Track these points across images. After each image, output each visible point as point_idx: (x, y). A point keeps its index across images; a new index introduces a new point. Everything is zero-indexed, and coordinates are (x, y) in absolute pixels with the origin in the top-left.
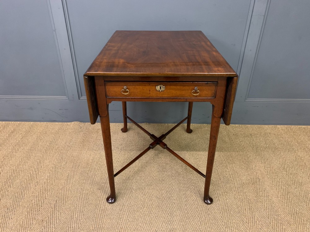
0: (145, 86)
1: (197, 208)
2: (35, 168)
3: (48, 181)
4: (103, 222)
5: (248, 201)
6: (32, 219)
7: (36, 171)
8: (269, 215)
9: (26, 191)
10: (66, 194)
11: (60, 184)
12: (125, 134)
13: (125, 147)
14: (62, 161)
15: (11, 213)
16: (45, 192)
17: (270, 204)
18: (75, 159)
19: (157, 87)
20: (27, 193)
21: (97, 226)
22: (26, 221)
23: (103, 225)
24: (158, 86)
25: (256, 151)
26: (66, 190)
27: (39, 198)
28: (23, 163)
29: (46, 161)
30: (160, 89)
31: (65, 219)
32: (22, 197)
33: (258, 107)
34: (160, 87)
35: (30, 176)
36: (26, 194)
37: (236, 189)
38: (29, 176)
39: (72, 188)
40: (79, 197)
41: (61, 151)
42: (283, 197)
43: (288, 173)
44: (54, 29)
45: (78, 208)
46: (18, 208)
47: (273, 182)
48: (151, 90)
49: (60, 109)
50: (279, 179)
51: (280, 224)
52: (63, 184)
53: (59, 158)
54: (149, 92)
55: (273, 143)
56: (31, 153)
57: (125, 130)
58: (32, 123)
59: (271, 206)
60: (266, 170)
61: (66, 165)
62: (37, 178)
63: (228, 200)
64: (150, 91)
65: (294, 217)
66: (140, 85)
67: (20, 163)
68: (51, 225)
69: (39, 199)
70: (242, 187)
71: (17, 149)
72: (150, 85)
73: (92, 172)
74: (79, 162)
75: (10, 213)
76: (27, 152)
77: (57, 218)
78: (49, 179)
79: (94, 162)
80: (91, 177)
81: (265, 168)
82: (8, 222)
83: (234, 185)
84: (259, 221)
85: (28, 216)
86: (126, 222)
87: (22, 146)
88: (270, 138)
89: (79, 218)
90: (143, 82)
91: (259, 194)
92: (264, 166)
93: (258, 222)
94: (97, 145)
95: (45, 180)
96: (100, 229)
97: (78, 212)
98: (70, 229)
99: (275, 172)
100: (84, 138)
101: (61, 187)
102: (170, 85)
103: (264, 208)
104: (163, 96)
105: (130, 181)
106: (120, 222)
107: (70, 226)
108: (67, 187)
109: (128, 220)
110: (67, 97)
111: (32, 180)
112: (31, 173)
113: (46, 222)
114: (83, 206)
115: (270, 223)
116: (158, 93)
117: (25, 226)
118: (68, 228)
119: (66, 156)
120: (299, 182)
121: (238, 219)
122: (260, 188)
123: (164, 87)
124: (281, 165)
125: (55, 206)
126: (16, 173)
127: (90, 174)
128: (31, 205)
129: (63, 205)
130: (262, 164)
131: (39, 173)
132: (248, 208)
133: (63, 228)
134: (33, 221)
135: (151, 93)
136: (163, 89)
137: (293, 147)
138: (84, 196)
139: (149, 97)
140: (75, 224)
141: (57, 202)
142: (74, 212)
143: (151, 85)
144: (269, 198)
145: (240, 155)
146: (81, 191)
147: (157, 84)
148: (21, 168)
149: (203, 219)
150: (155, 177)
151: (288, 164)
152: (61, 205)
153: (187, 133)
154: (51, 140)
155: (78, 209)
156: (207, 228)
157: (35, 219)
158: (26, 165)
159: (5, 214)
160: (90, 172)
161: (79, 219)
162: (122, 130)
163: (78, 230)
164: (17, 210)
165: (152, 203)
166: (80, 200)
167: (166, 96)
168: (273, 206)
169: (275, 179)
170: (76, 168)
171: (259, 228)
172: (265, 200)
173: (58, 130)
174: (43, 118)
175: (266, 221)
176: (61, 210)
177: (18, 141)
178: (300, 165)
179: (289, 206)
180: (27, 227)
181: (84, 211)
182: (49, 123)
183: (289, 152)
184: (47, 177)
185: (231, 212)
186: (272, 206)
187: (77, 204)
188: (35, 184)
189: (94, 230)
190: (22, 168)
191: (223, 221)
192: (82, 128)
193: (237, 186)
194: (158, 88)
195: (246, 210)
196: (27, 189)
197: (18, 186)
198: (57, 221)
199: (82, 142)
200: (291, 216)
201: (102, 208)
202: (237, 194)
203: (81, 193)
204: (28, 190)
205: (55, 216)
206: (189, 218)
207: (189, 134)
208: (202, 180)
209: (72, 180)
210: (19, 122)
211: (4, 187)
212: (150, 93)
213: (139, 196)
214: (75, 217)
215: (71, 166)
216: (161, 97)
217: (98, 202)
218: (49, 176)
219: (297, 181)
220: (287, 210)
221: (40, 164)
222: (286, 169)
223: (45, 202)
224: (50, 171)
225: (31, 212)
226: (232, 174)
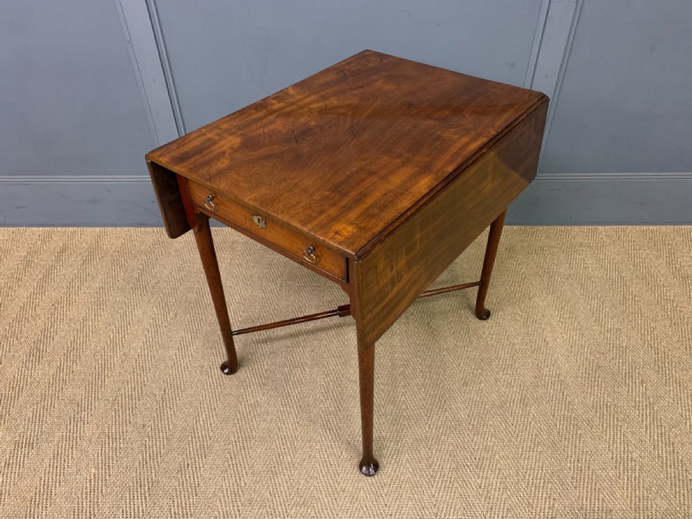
2: (117, 326)
3: (146, 352)
4: (252, 427)
5: (520, 385)
6: (124, 424)
7: (120, 331)
8: (555, 410)
9: (106, 371)
10: (181, 376)
11: (167, 358)
13: (289, 280)
14: (167, 311)
15: (86, 413)
16: (142, 372)
17: (561, 389)
18: (192, 305)
20: (110, 375)
21: (243, 435)
22: (114, 427)
23: (253, 433)
25: (548, 285)
26: (180, 370)
27: (133, 385)
28: (93, 317)
29: (136, 311)
31: (184, 423)
32: (100, 383)
33: (559, 190)
36: (108, 378)
37: (501, 362)
38: (109, 343)
39: (191, 364)
40: (205, 382)
41: (164, 290)
42: (587, 376)
43: (604, 330)
44: (129, 39)
45: (205, 402)
46: (97, 404)
47: (572, 347)
50: (585, 341)
51: (574, 426)
52: (174, 357)
53: (161, 304)
55: (585, 265)
56: (105, 295)
58: (98, 229)
60: (562, 322)
61: (176, 320)
62: (123, 346)
63: (482, 385)
65: (600, 414)
67: (88, 317)
68: (161, 434)
69: (133, 387)
70: (511, 358)
71: (76, 288)
74: (200, 313)
75: (83, 414)
76: (97, 294)
77: (170, 421)
78: (146, 347)
81: (561, 320)
82: (82, 430)
83: (498, 355)
84: (535, 422)
85: (117, 417)
86: (294, 427)
87: (86, 280)
88: (579, 254)
89: (208, 421)
91: (541, 372)
92: (559, 315)
93: (533, 423)
95: (139, 351)
96: (248, 439)
97: (206, 409)
98: (194, 440)
99: (579, 327)
101: (170, 363)
103: (548, 398)
105: (301, 348)
106: (283, 426)
107: (195, 434)
108: (182, 362)
109: (298, 423)
111: (115, 351)
112: (112, 337)
113: (150, 429)
114: (215, 400)
115: (556, 425)
117: (114, 436)
118: (190, 439)
119: (174, 300)
120: (622, 347)
121: (497, 418)
122: (545, 360)
124: (593, 313)
125: (162, 399)
126: (83, 336)
128: (120, 398)
129: (177, 398)
130: (556, 312)
131: (126, 337)
132: (518, 399)
133: (182, 439)
134: (128, 426)
137: (622, 275)
140: (203, 431)
141: (167, 392)
142: (199, 409)
144: (560, 379)
145: (516, 293)
146: (209, 370)
148: (91, 327)
149: (434, 419)
150: (347, 340)
151: (607, 310)
152: (174, 398)
154: (141, 267)
155: (205, 405)
156: (441, 436)
157: (130, 423)
158: (99, 320)
159: (74, 415)
163: (209, 441)
164: (95, 407)
165: (342, 391)
166: (209, 388)
169: (577, 342)
170: (196, 324)
171: (534, 435)
172: (551, 383)
173: (152, 244)
174: (119, 220)
175: (549, 420)
176: (175, 407)
177: (76, 271)
178: (629, 312)
179: (596, 394)
180: (118, 437)
181: (218, 407)
182: (132, 229)
183: (612, 284)
184: (141, 344)
185: (487, 407)
186: (563, 394)
187: (204, 396)
188: (121, 358)
189: (237, 441)
191: (470, 424)
193: (503, 356)
195: (516, 401)
196: (108, 368)
197: (91, 363)
198: (171, 427)
200: (596, 412)
202: (501, 372)
203: (210, 374)
204: (110, 369)
205: (166, 416)
206: (409, 418)
208: (436, 345)
209: (189, 349)
210: (71, 229)
211: (65, 365)
213: (318, 379)
214: (201, 419)
215: (186, 321)
217: (242, 390)
218: (145, 342)
219: (619, 344)
220: (590, 400)
221: (125, 318)
222: (602, 320)
223: (144, 392)
224: (147, 333)
225: (120, 411)
226: (496, 332)
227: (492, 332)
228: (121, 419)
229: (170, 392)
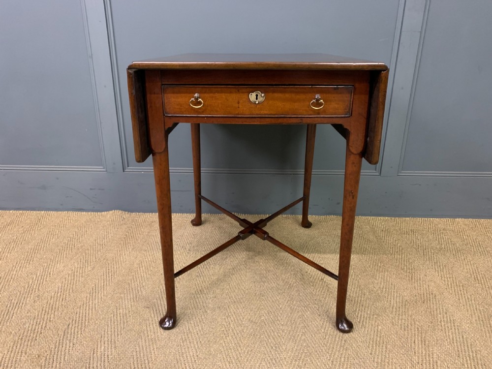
0: (231, 92)
1: (325, 339)
2: (38, 274)
3: (59, 295)
4: (150, 359)
5: (418, 329)
6: (20, 354)
7: (40, 279)
8: (458, 351)
9: (16, 309)
10: (87, 314)
11: (78, 300)
12: (197, 228)
13: (197, 246)
16: (50, 311)
17: (459, 333)
18: (109, 262)
19: (251, 95)
20: (19, 312)
21: (140, 367)
22: (8, 356)
23: (150, 365)
24: (253, 92)
25: (424, 254)
26: (87, 308)
27: (39, 321)
28: (18, 268)
29: (58, 264)
30: (257, 99)
31: (81, 354)
32: (7, 318)
34: (257, 96)
35: (28, 287)
36: (16, 314)
37: (394, 310)
38: (26, 287)
39: (98, 305)
40: (110, 319)
41: (87, 252)
42: (482, 323)
43: (485, 287)
45: (106, 335)
47: (459, 300)
48: (241, 102)
49: (91, 189)
50: (471, 295)
51: (482, 365)
52: (85, 299)
53: (82, 261)
54: (237, 105)
55: (453, 243)
56: (35, 253)
57: (197, 222)
59: (461, 337)
60: (444, 281)
61: (93, 272)
62: (39, 290)
63: (380, 327)
64: (238, 103)
66: (222, 92)
67: (14, 268)
68: (55, 363)
69: (38, 323)
70: (404, 306)
71: (11, 248)
72: (238, 91)
73: (137, 281)
74: (115, 267)
76: (28, 252)
77: (67, 352)
78: (60, 291)
79: (142, 267)
80: (134, 289)
81: (443, 279)
83: (390, 304)
84: (441, 361)
85: (14, 348)
86: (193, 359)
87: (22, 243)
88: (445, 235)
89: (106, 353)
90: (228, 86)
91: (436, 319)
92: (440, 275)
93: (439, 362)
95: (53, 294)
97: (106, 342)
99: (461, 284)
101: (80, 304)
102: (274, 92)
103: (448, 340)
104: (262, 112)
105: (204, 295)
106: (182, 359)
107: (89, 364)
108: (90, 303)
109: (197, 356)
110: (103, 168)
111: (30, 294)
112: (30, 283)
113: (44, 358)
114: (116, 334)
115: (463, 365)
116: (253, 106)
117: (6, 365)
121: (401, 357)
122: (437, 309)
123: (263, 95)
124: (471, 274)
125: (64, 332)
126: (5, 282)
127: (133, 284)
128: (23, 331)
129: (79, 332)
130: (437, 273)
131: (44, 283)
132: (418, 340)
134: (23, 356)
135: (240, 106)
136: (260, 99)
137: (487, 249)
138: (119, 318)
139: (237, 114)
140: (99, 362)
141: (70, 326)
142: (99, 342)
143: (240, 91)
144: (456, 324)
145: (397, 260)
146: (115, 310)
147: (251, 89)
148: (13, 276)
149: (336, 356)
150: (247, 289)
151: (483, 273)
152: (76, 332)
154: (72, 236)
155: (106, 339)
157: (26, 354)
158: (23, 270)
160: (133, 281)
161: (106, 355)
165: (243, 330)
166: (112, 324)
167: (266, 112)
168: (465, 337)
169: (463, 295)
170: (110, 274)
172: (448, 327)
173: (85, 222)
174: (62, 205)
175: (455, 360)
176: (75, 340)
177: (15, 238)
181: (118, 341)
182: (70, 213)
183: (481, 255)
184: (57, 289)
185: (389, 346)
186: (463, 337)
187: (106, 331)
188: (33, 299)
190: (15, 275)
191: (374, 361)
192: (126, 220)
193: (395, 305)
194: (252, 97)
195: (416, 342)
196: (18, 306)
197: (4, 302)
198: (66, 358)
199: (124, 239)
201: (149, 337)
202: (397, 318)
203: (115, 313)
204: (20, 307)
205: (64, 348)
206: (310, 354)
208: (331, 295)
209: (100, 293)
210: (21, 212)
212: (239, 107)
213: (219, 319)
214: (99, 351)
215: (102, 273)
216: (257, 114)
217: (145, 328)
218: (60, 287)
221: (47, 269)
222: (481, 280)
223: (48, 327)
224: (64, 280)
225: (19, 342)
226: (385, 286)
227: (382, 286)
228: (17, 350)
229: (73, 327)
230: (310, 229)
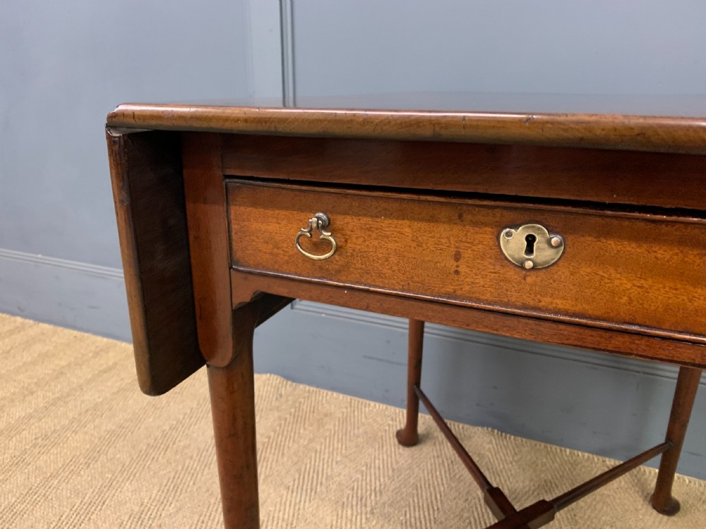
0: (432, 219)
12: (406, 452)
14: (171, 499)
19: (508, 234)
24: (516, 227)
30: (530, 250)
34: (530, 240)
48: (467, 254)
53: (169, 483)
54: (452, 264)
57: (409, 437)
64: (457, 257)
66: (402, 216)
72: (460, 216)
90: (423, 197)
94: (299, 471)
100: (272, 434)
102: (606, 233)
104: (545, 301)
116: (512, 274)
119: (192, 483)
123: (555, 240)
126: (29, 502)
135: (463, 269)
136: (543, 253)
139: (449, 295)
143: (467, 217)
147: (509, 215)
148: (50, 491)
153: (655, 512)
154: (182, 418)
158: (71, 481)
162: (399, 434)
167: (560, 304)
177: (101, 400)
190: (53, 489)
194: (513, 242)
207: (665, 518)
212: (457, 272)
216: (525, 307)
221: (105, 490)
230: (674, 518)
